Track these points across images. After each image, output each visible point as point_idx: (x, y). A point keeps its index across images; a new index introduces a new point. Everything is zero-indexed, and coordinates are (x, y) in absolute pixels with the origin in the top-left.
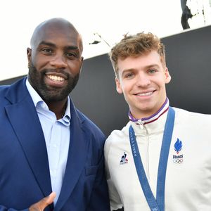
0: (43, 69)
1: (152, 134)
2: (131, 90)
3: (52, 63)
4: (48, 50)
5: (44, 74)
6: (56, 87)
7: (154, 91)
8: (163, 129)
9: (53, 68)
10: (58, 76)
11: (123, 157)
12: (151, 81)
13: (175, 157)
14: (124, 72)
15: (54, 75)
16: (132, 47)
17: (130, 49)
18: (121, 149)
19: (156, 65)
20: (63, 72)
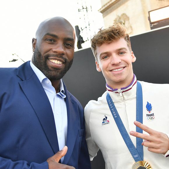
0: (46, 54)
1: (128, 100)
2: (107, 67)
3: (54, 50)
4: (51, 40)
5: (47, 58)
6: (56, 69)
7: (124, 67)
8: (136, 96)
9: (55, 54)
10: (58, 60)
11: (104, 119)
12: (122, 60)
13: (148, 115)
14: (101, 54)
15: (55, 59)
16: (106, 35)
17: (105, 38)
18: (102, 114)
19: (124, 48)
20: (62, 57)
